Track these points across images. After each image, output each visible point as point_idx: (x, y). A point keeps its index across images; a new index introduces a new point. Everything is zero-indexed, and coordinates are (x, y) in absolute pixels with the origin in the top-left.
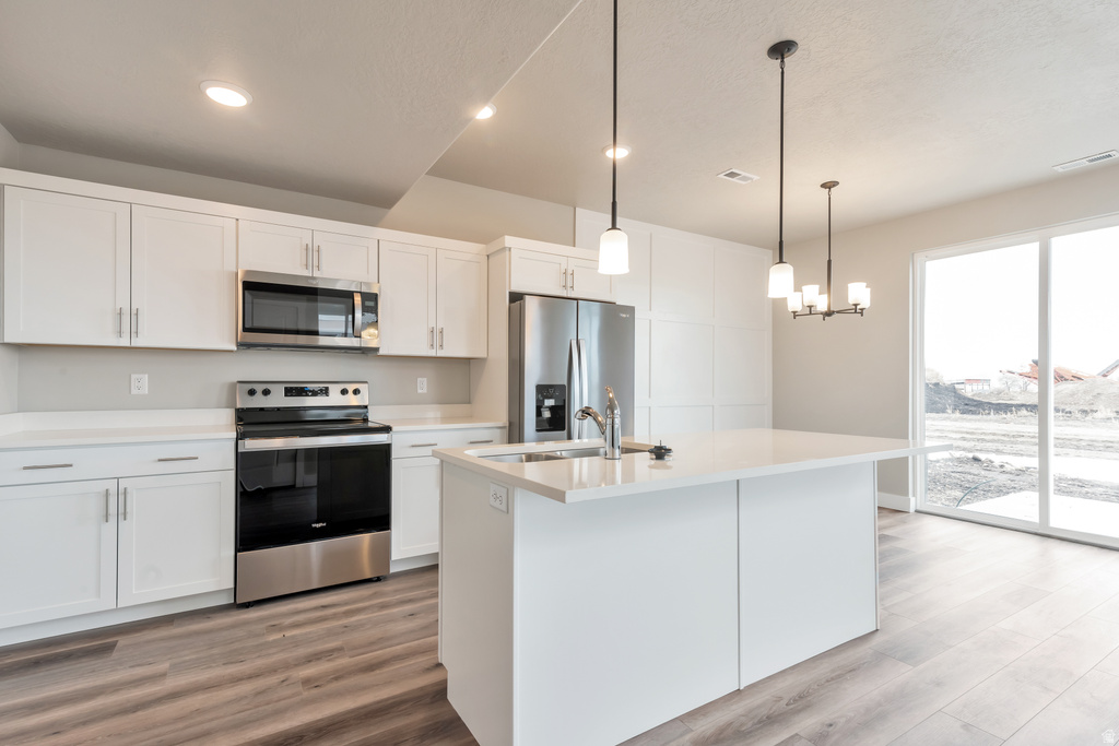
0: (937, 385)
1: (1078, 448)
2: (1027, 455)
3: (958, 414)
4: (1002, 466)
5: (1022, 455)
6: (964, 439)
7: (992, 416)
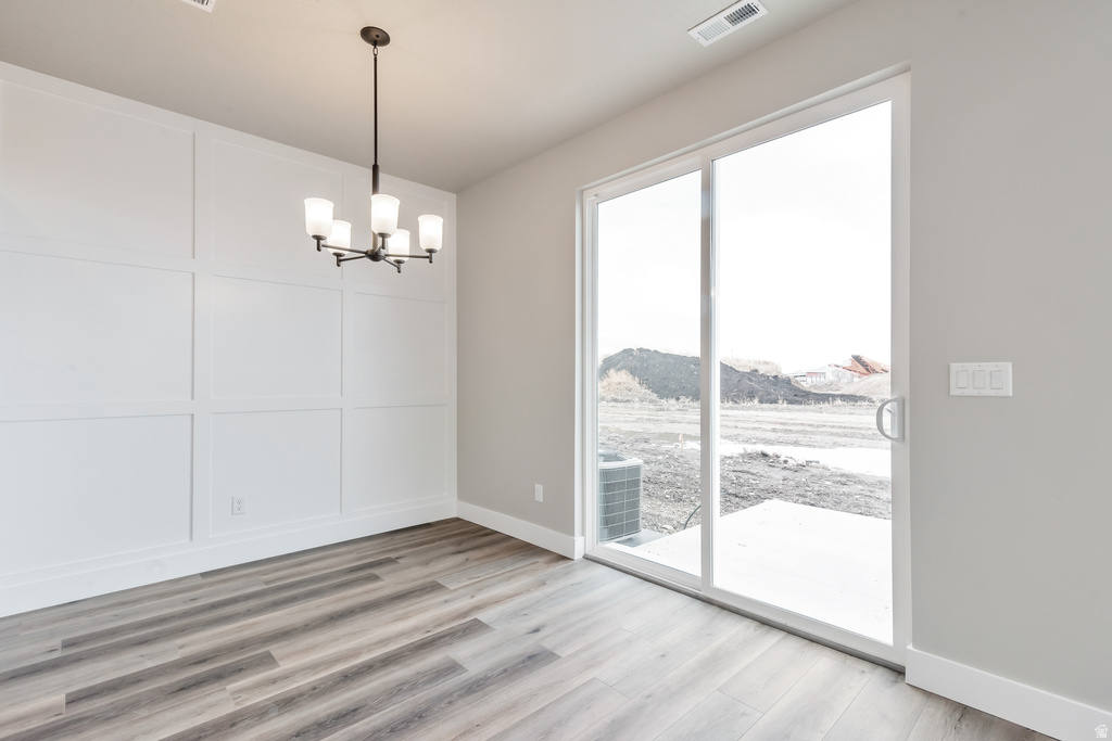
0: (776, 377)
1: (864, 437)
2: (820, 447)
3: (785, 405)
4: (786, 462)
5: (814, 447)
6: (774, 430)
7: (813, 407)
